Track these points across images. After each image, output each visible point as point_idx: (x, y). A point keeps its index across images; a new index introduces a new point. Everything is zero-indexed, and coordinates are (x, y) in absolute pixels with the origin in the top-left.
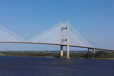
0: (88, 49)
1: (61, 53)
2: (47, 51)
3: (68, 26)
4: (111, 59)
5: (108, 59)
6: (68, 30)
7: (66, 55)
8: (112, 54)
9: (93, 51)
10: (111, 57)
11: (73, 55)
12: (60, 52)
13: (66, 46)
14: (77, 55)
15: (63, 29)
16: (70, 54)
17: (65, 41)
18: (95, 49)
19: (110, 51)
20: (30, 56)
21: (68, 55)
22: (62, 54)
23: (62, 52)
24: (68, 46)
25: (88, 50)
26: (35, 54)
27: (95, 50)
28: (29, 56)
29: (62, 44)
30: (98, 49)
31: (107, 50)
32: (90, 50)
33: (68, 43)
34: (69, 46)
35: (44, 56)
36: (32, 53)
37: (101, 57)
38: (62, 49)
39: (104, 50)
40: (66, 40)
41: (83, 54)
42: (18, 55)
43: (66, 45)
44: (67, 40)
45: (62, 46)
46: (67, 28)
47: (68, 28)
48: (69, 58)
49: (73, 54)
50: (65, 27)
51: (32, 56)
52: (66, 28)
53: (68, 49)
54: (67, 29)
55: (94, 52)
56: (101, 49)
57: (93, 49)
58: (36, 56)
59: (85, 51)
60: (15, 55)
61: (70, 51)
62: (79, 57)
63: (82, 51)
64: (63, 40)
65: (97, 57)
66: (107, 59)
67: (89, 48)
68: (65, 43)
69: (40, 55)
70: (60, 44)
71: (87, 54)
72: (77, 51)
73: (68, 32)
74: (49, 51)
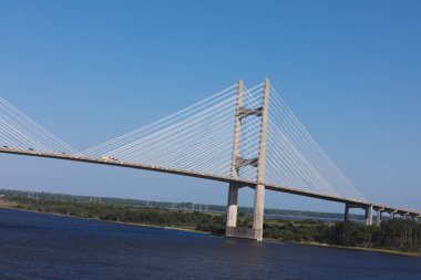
0: (344, 205)
1: (230, 215)
3: (266, 101)
6: (265, 118)
7: (250, 227)
9: (367, 216)
11: (282, 228)
12: (225, 209)
13: (253, 186)
16: (271, 223)
17: (249, 167)
18: (376, 208)
21: (259, 225)
22: (232, 222)
23: (233, 210)
24: (261, 189)
25: (347, 210)
27: (373, 212)
28: (102, 218)
29: (235, 177)
30: (387, 210)
32: (352, 211)
33: (262, 175)
34: (267, 187)
35: (161, 221)
37: (397, 246)
38: (233, 199)
39: (411, 214)
40: (255, 162)
41: (321, 227)
42: (60, 212)
43: (254, 181)
44: (256, 160)
45: (235, 185)
46: (261, 109)
47: (265, 112)
48: (260, 239)
50: (253, 106)
51: (115, 219)
52: (259, 112)
53: (261, 202)
54: (260, 115)
55: (370, 222)
56: (399, 212)
57: (366, 207)
58: (130, 219)
59: (332, 216)
61: (266, 211)
62: (305, 239)
64: (241, 163)
65: (383, 244)
67: (350, 204)
68: (248, 174)
69: (148, 218)
71: (339, 228)
73: (264, 128)
74: (197, 206)
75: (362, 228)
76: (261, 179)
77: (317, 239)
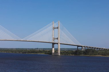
2: (37, 49)
3: (59, 26)
4: (99, 56)
5: (96, 56)
7: (57, 52)
8: (99, 52)
9: (82, 49)
10: (99, 54)
12: (52, 49)
13: (57, 44)
14: (67, 53)
15: (54, 28)
16: (61, 51)
17: (56, 40)
18: (84, 47)
19: (98, 48)
20: (24, 53)
21: (59, 52)
22: (53, 52)
23: (53, 49)
24: (59, 44)
25: (78, 48)
26: (28, 51)
27: (83, 48)
30: (86, 47)
31: (95, 48)
32: (79, 48)
33: (59, 41)
34: (60, 44)
36: (25, 51)
37: (89, 54)
38: (53, 47)
39: (92, 48)
40: (57, 39)
41: (72, 52)
42: (12, 52)
43: (58, 43)
45: (53, 44)
46: (58, 27)
47: (59, 28)
48: (60, 55)
49: (63, 51)
50: (56, 26)
51: (25, 53)
52: (58, 28)
53: (59, 47)
54: (58, 29)
55: (83, 50)
56: (89, 47)
57: (82, 46)
58: (29, 53)
59: (74, 49)
60: (9, 52)
61: (60, 49)
62: (69, 54)
63: (71, 49)
64: (54, 39)
65: (86, 54)
66: (94, 56)
67: (78, 46)
68: (56, 41)
69: (33, 52)
70: (52, 42)
71: (76, 51)
72: (66, 49)
73: (59, 31)
74: (40, 49)
75: (81, 51)
76: (59, 42)
77: (72, 54)
